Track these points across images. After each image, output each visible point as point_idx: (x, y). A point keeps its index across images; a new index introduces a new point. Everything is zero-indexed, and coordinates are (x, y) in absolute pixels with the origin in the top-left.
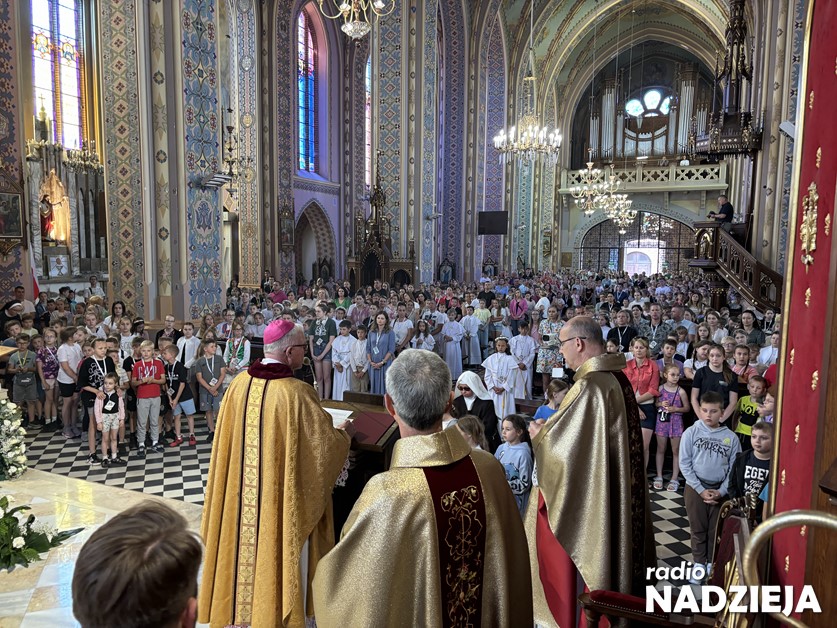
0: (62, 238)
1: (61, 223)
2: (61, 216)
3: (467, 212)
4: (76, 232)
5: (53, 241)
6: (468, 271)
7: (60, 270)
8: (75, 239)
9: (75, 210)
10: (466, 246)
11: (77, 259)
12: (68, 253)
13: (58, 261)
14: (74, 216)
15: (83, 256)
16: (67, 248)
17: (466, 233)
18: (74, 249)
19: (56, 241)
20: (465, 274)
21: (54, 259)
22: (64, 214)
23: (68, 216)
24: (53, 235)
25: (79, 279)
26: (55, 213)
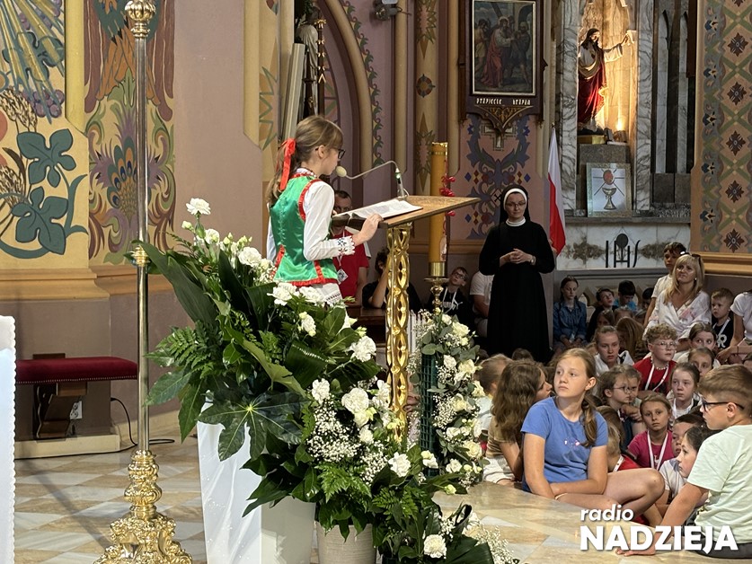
0: (620, 126)
1: (618, 92)
2: (619, 76)
4: (647, 111)
5: (600, 132)
7: (610, 196)
8: (645, 127)
9: (648, 61)
11: (646, 173)
12: (629, 159)
13: (608, 178)
14: (646, 75)
15: (660, 168)
16: (628, 149)
18: (642, 150)
19: (604, 133)
21: (599, 172)
22: (626, 72)
23: (634, 75)
24: (601, 119)
25: (647, 219)
26: (608, 70)
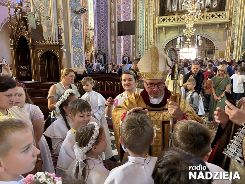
3: (111, 22)
6: (113, 58)
10: (112, 42)
17: (111, 35)
20: (112, 60)
